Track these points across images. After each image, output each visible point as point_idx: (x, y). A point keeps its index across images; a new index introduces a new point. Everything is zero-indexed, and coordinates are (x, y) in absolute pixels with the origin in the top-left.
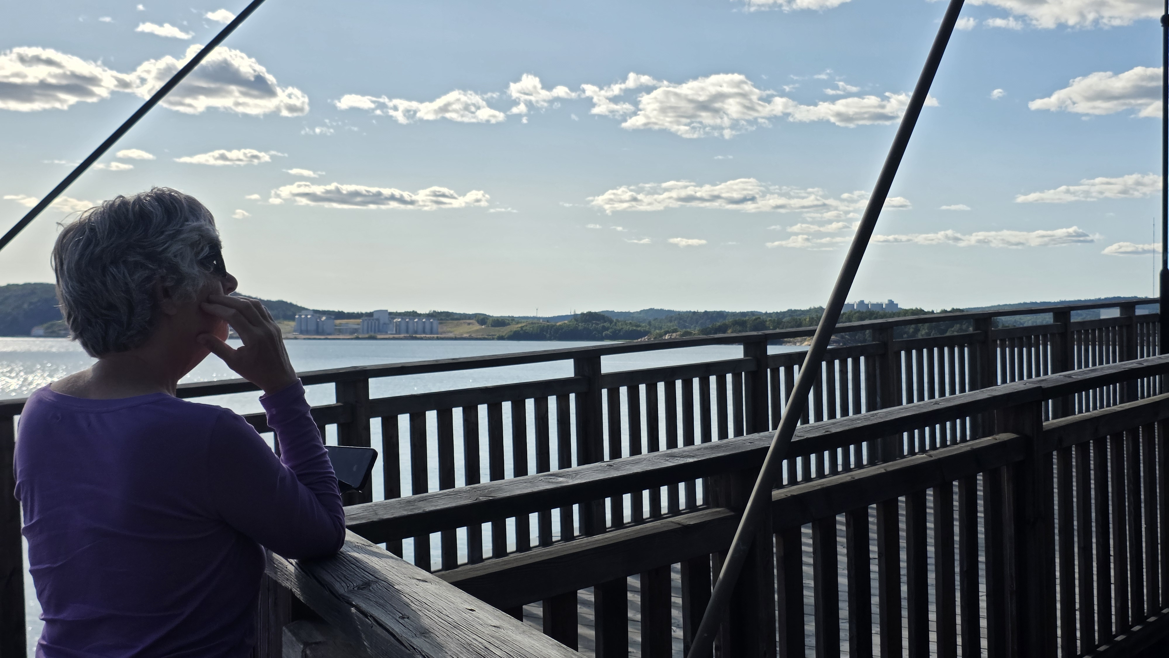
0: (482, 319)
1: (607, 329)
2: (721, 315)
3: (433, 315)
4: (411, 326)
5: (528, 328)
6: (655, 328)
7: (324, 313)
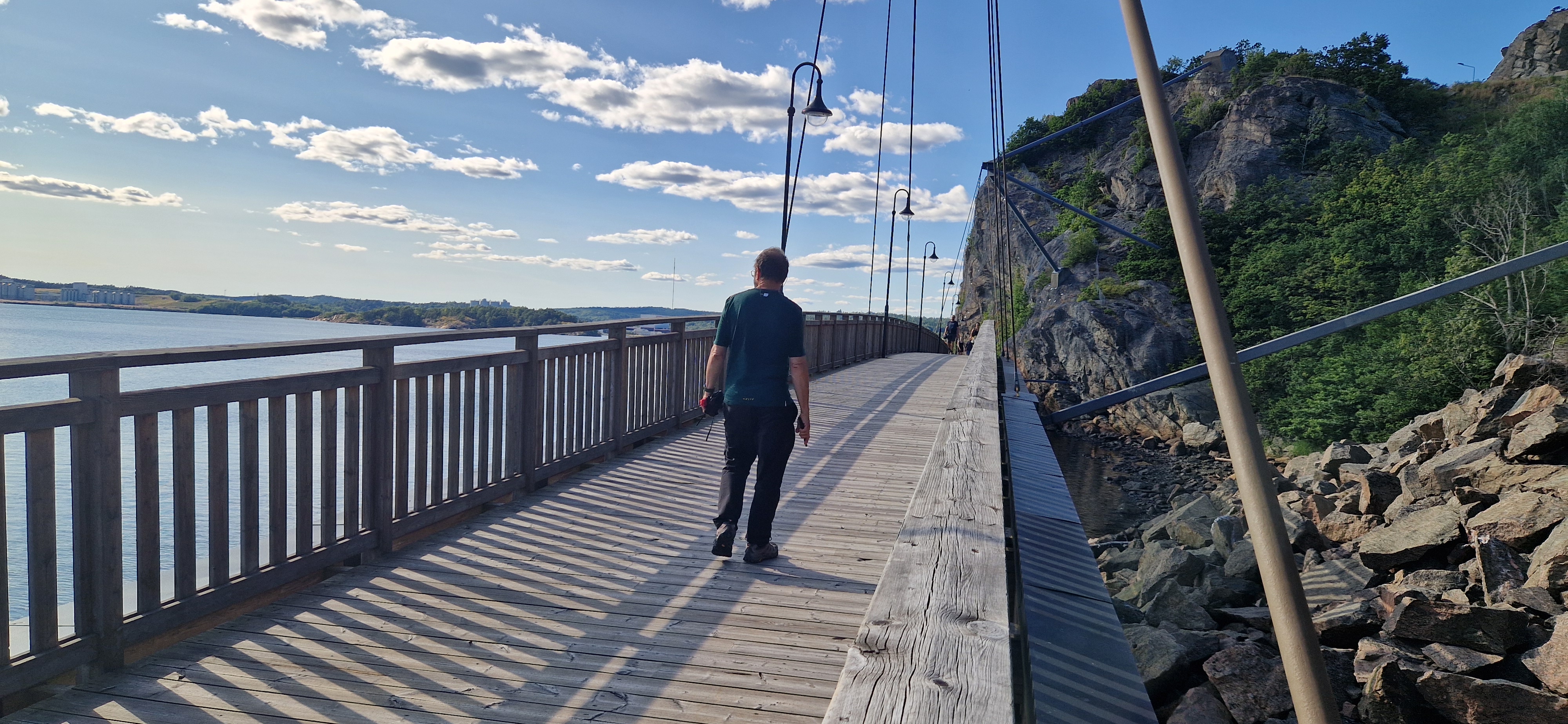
0: (176, 296)
1: (286, 309)
2: (379, 303)
3: (130, 290)
4: (108, 297)
5: (217, 305)
6: (326, 310)
7: (24, 282)
